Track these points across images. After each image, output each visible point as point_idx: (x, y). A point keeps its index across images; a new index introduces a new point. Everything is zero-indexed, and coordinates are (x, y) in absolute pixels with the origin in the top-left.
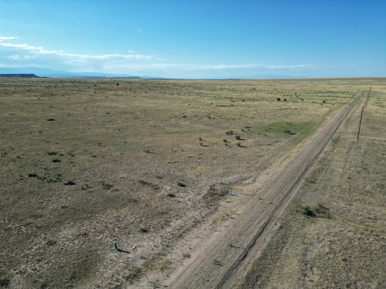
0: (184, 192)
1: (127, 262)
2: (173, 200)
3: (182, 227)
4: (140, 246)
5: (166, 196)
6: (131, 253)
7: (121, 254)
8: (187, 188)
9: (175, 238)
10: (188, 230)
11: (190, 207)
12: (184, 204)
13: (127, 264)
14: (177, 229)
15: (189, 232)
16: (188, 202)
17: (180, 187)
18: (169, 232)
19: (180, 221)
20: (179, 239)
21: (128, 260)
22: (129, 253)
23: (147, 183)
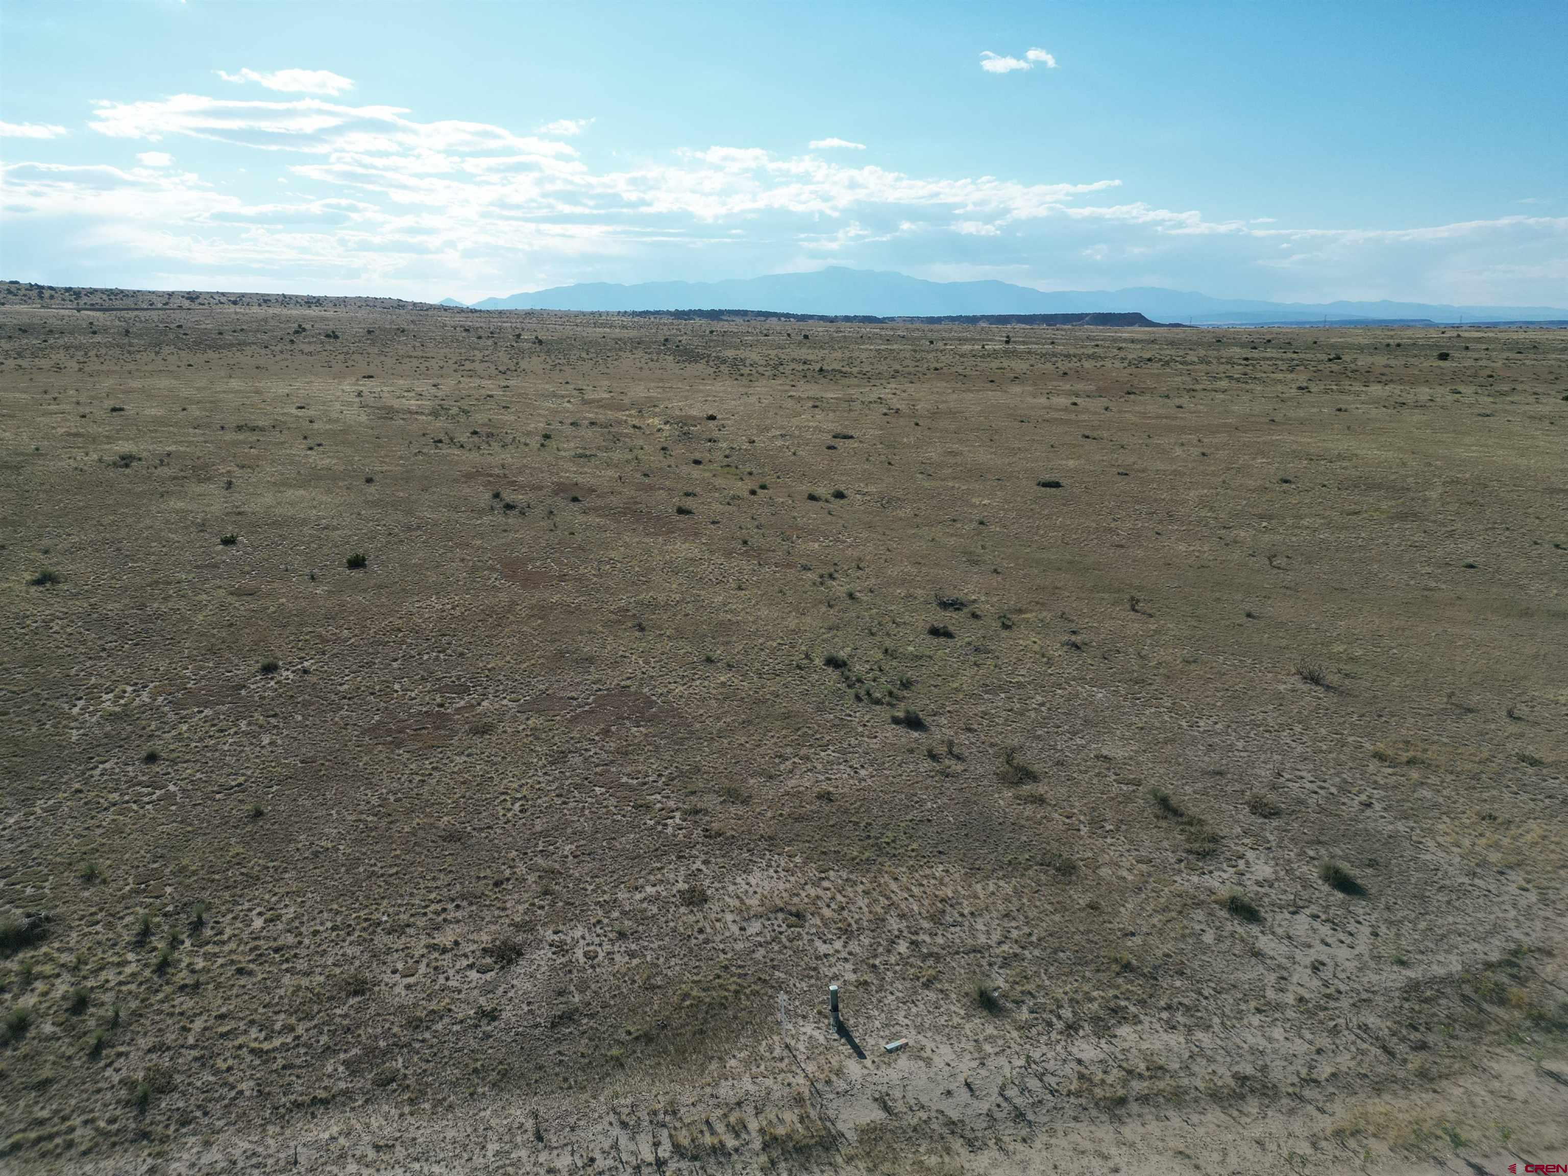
0: (1327, 921)
1: (819, 1086)
2: (1233, 934)
3: (1157, 1070)
4: (917, 1053)
5: (1216, 902)
6: (868, 1062)
7: (836, 1044)
8: (1360, 907)
9: (1083, 1101)
10: (1177, 1098)
11: (1290, 999)
12: (1271, 978)
13: (817, 1091)
14: (1124, 1069)
15: (1170, 1113)
16: (1301, 974)
17: (1326, 888)
18: (1080, 1062)
19: (1176, 1040)
20: (1094, 1113)
21: (834, 1078)
22: (861, 1055)
23: (1181, 815)
